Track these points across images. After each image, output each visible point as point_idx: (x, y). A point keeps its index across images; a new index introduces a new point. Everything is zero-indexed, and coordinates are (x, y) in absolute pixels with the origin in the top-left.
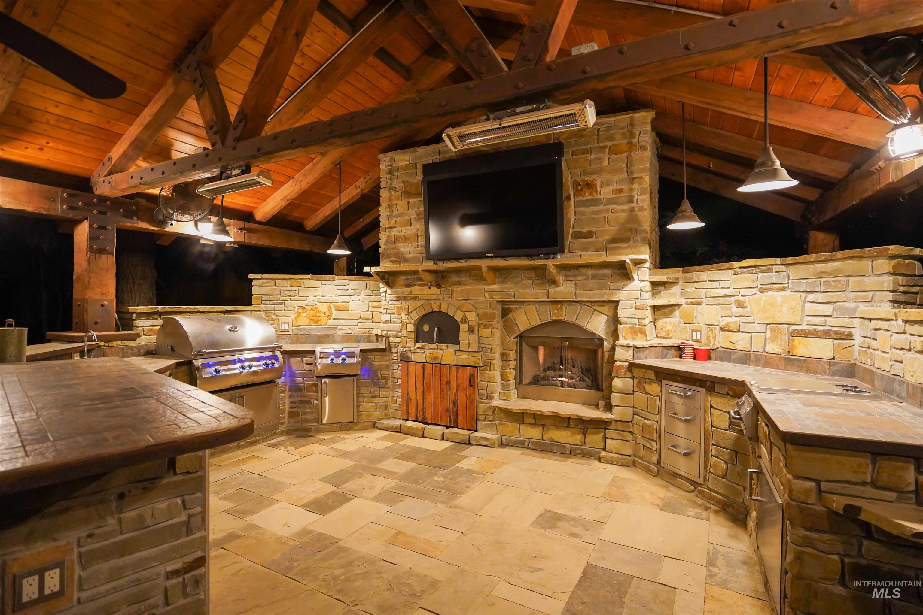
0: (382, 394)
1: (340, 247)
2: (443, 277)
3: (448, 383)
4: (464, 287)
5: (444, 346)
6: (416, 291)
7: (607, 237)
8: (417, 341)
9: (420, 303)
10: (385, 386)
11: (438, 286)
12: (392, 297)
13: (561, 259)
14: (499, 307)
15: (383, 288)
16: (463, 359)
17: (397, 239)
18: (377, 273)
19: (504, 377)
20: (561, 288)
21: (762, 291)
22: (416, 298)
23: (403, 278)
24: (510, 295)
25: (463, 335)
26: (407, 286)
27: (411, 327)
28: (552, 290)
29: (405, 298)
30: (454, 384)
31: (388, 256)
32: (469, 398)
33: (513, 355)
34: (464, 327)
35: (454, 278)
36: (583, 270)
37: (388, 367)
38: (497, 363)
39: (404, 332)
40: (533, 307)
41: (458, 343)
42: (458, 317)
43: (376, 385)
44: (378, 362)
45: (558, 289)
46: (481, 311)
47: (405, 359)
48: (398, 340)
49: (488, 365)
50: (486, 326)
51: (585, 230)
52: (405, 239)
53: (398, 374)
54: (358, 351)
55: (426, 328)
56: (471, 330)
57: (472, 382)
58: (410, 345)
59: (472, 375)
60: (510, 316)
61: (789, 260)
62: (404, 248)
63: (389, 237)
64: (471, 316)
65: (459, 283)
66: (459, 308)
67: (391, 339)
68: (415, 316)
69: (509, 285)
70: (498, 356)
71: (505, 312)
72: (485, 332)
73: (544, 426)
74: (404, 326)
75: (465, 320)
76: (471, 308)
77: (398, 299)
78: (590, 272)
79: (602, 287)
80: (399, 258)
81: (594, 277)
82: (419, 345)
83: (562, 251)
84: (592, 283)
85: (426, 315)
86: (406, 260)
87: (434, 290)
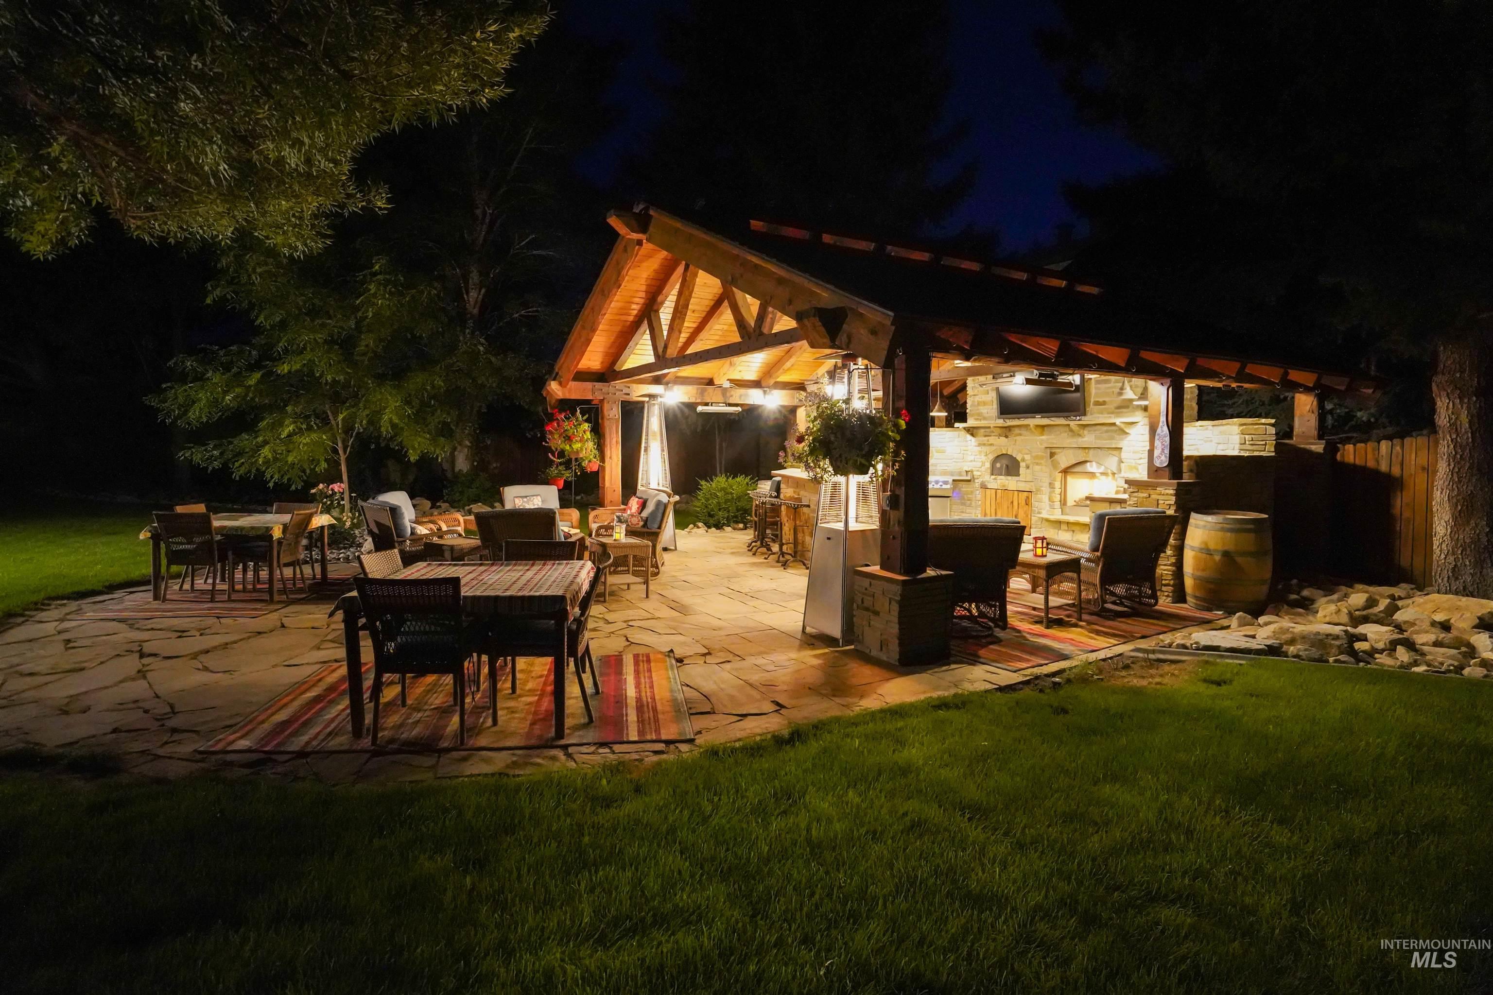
0: (968, 511)
1: (939, 411)
2: (1010, 430)
3: (1012, 502)
4: (1022, 437)
5: (1009, 478)
6: (992, 440)
7: (1115, 405)
8: (992, 474)
9: (993, 448)
10: (970, 506)
11: (1006, 437)
12: (976, 444)
13: (1086, 420)
14: (1048, 451)
15: (969, 437)
16: (1022, 486)
17: (979, 404)
18: (964, 428)
19: (1051, 500)
20: (1085, 439)
21: (1206, 442)
22: (991, 445)
23: (982, 430)
24: (1053, 443)
25: (1022, 470)
26: (985, 436)
27: (988, 465)
28: (1080, 440)
29: (984, 444)
30: (1015, 504)
31: (972, 415)
32: (1025, 513)
33: (1057, 484)
34: (1022, 464)
35: (1017, 431)
36: (1098, 427)
37: (972, 492)
38: (1046, 489)
39: (983, 469)
40: (1071, 451)
41: (1018, 475)
42: (1019, 458)
43: (963, 504)
44: (965, 488)
45: (1084, 439)
46: (1034, 454)
47: (984, 487)
48: (979, 473)
49: (1038, 491)
50: (1037, 464)
51: (1101, 400)
52: (984, 403)
53: (979, 497)
54: (951, 481)
55: (998, 465)
56: (1028, 467)
57: (1027, 502)
58: (988, 478)
59: (1028, 497)
60: (1056, 457)
61: (1216, 422)
62: (984, 410)
63: (973, 401)
64: (1027, 457)
65: (1020, 435)
66: (1020, 451)
67: (975, 473)
68: (991, 457)
69: (1053, 436)
70: (1047, 484)
71: (1052, 455)
72: (1037, 468)
73: (1073, 531)
74: (983, 464)
75: (1023, 460)
76: (1027, 451)
77: (979, 445)
78: (1105, 428)
79: (1112, 438)
80: (980, 416)
81: (1107, 431)
82: (993, 477)
83: (1085, 414)
84: (1105, 435)
85: (998, 457)
86: (985, 419)
87: (1003, 439)
